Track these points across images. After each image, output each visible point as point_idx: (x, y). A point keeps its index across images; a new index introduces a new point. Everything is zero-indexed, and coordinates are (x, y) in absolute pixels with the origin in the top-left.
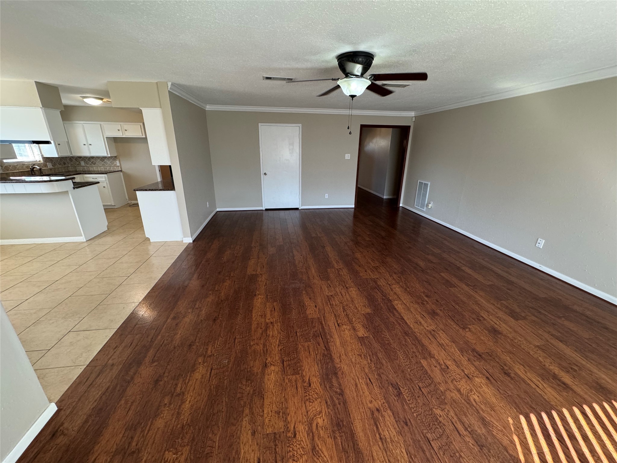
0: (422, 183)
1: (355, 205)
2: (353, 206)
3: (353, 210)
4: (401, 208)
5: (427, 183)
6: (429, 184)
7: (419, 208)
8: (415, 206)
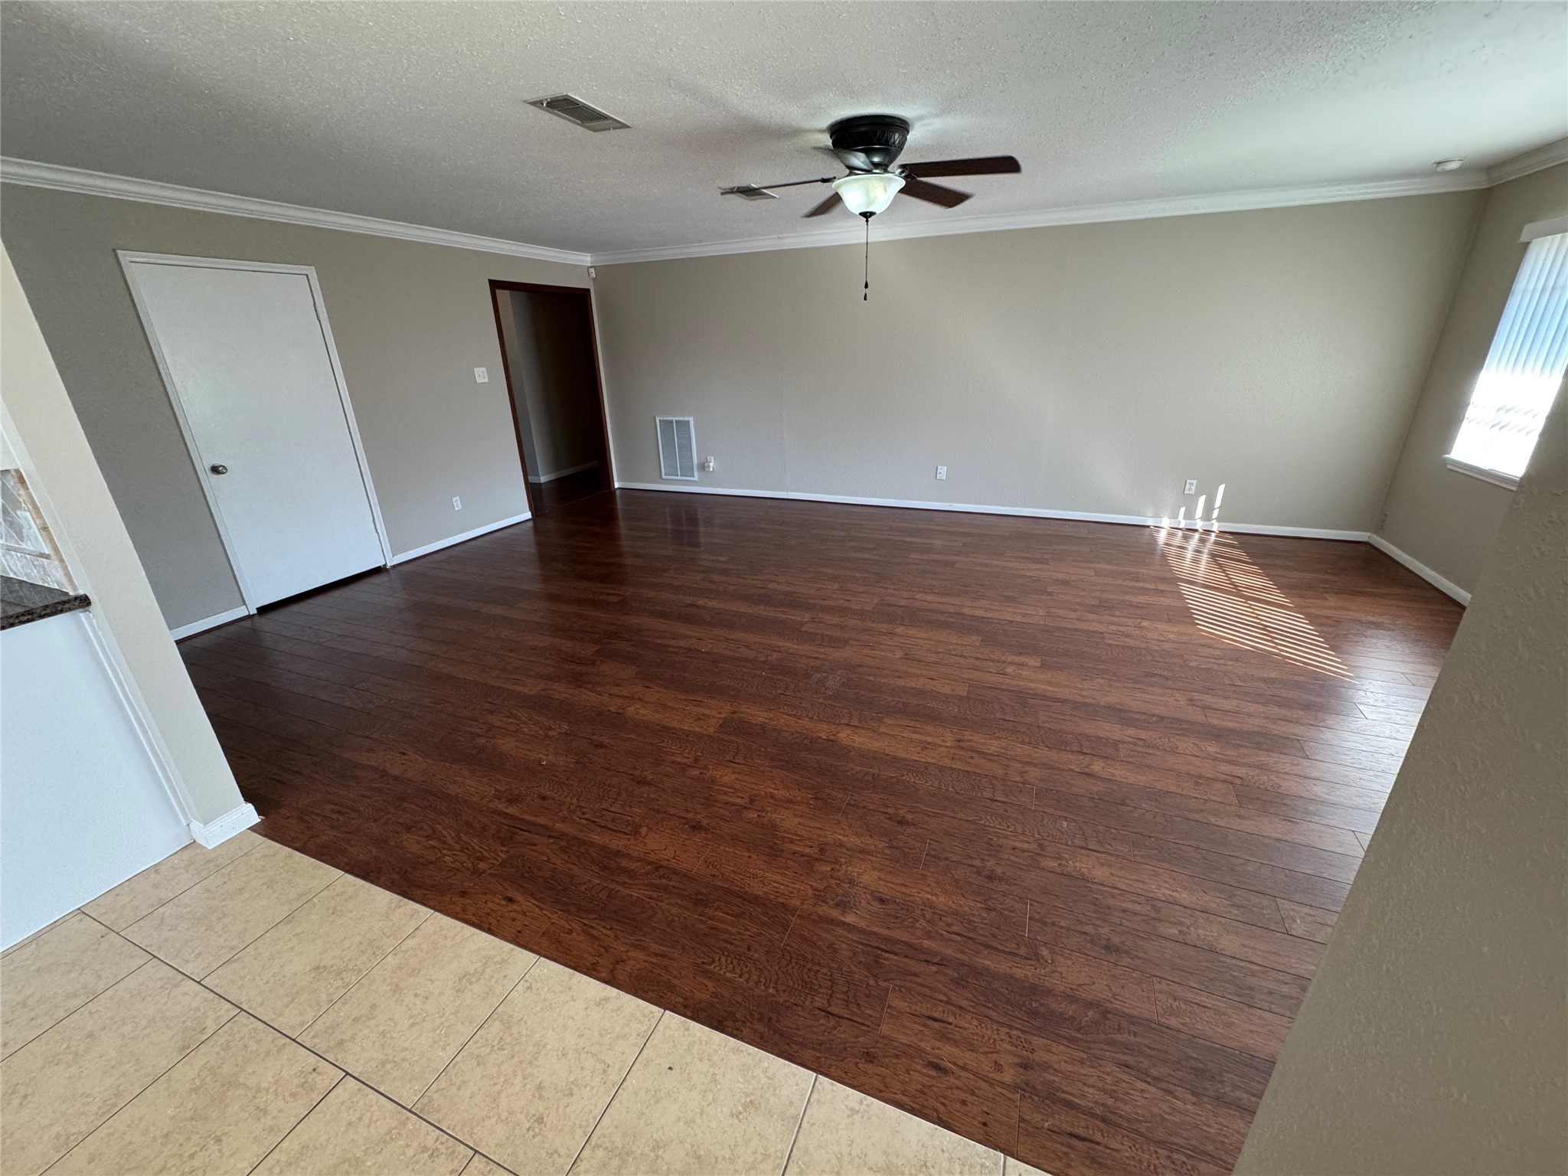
0: (672, 422)
1: (531, 510)
2: (528, 515)
3: (531, 524)
4: (618, 492)
5: (686, 419)
6: (691, 420)
7: (679, 478)
8: (664, 476)
